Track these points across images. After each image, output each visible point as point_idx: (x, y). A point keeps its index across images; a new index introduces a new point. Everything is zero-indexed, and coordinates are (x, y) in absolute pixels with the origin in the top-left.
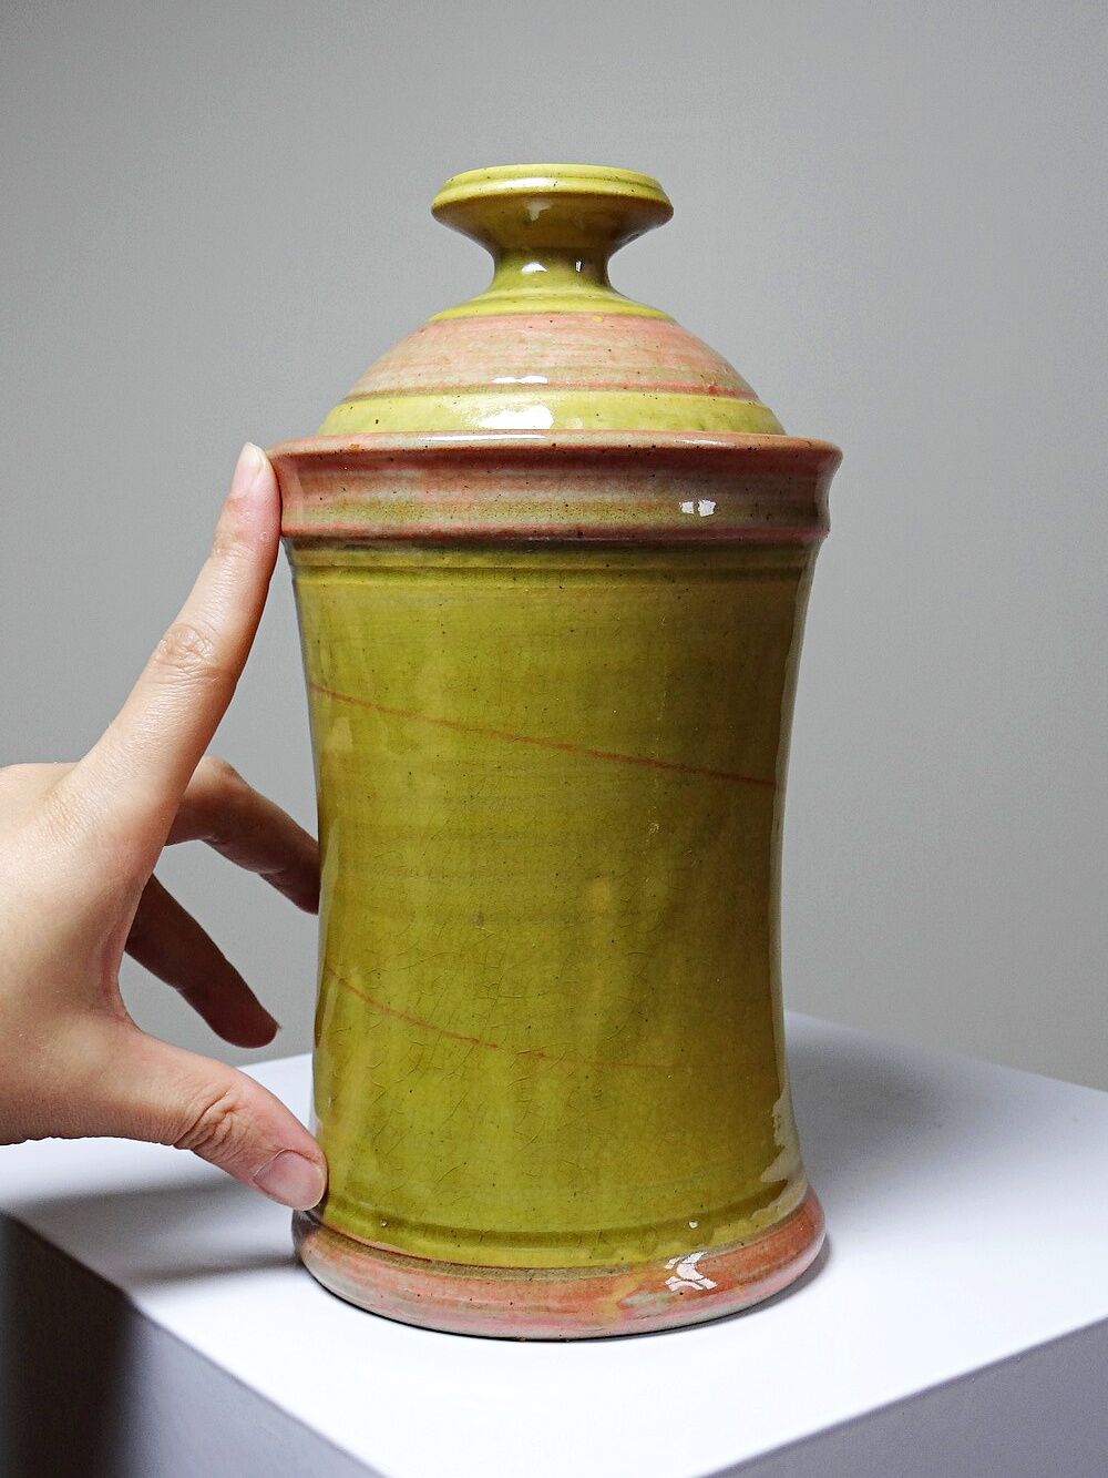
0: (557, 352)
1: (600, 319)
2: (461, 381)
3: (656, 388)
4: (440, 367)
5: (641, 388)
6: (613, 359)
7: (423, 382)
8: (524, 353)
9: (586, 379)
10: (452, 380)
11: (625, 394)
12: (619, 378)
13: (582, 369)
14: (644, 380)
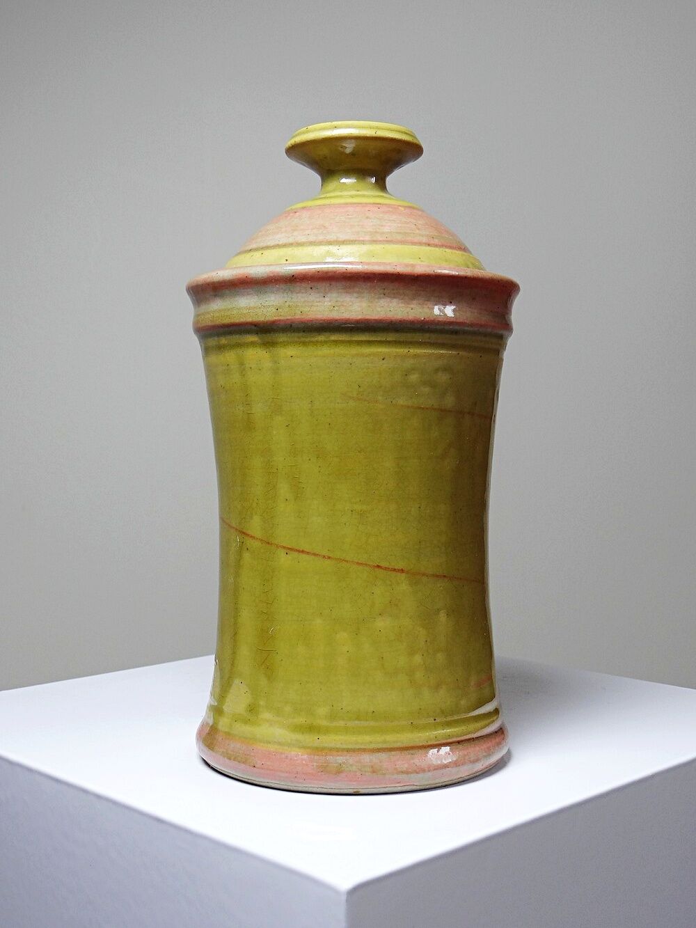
0: (389, 224)
1: (403, 209)
2: (337, 238)
3: (442, 246)
4: (321, 231)
5: (436, 246)
6: (419, 229)
7: (312, 238)
8: (371, 224)
9: (409, 238)
10: (332, 237)
11: (428, 248)
12: (424, 240)
13: (405, 234)
14: (436, 241)
